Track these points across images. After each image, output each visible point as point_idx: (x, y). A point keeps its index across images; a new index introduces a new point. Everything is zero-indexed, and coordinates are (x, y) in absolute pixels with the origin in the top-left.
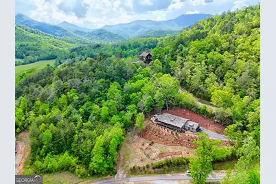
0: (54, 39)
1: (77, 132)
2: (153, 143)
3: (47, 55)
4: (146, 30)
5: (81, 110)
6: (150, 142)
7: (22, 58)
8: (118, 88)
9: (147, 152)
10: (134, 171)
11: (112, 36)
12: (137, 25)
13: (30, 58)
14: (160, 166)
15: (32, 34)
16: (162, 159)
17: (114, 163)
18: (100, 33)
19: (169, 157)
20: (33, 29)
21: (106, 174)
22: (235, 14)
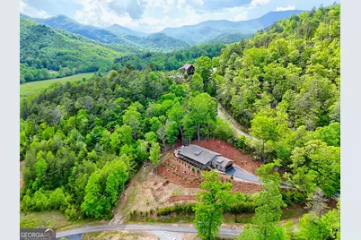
0: (98, 47)
1: (76, 163)
2: (167, 182)
3: (87, 67)
4: (219, 34)
5: (88, 136)
6: (165, 181)
7: (58, 70)
8: (138, 110)
9: (158, 193)
10: (134, 217)
11: (173, 42)
12: (207, 27)
13: (67, 70)
14: (167, 213)
15: (73, 41)
16: (172, 205)
17: (113, 205)
18: (158, 39)
19: (181, 202)
20: (74, 34)
21: (100, 218)
22: (328, 10)
